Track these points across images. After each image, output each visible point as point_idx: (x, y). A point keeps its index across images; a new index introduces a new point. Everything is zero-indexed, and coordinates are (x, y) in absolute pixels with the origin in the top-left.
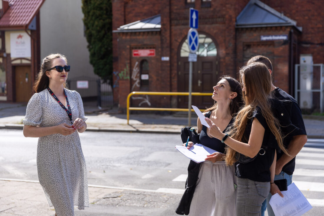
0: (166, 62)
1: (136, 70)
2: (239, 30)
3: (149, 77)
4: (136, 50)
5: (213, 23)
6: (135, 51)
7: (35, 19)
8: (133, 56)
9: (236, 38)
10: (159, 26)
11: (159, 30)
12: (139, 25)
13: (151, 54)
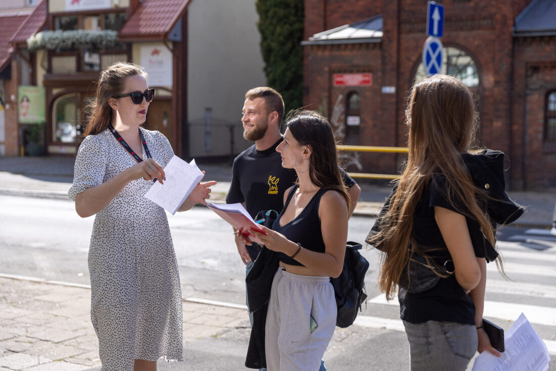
0: (389, 95)
1: (338, 109)
2: (519, 41)
3: (362, 121)
4: (340, 74)
5: (473, 28)
6: (337, 77)
7: (180, 23)
8: (335, 85)
9: (513, 55)
10: (379, 34)
11: (379, 41)
12: (346, 33)
13: (364, 82)
